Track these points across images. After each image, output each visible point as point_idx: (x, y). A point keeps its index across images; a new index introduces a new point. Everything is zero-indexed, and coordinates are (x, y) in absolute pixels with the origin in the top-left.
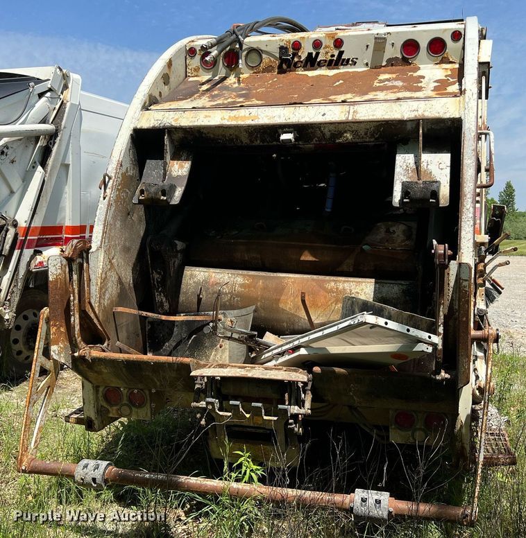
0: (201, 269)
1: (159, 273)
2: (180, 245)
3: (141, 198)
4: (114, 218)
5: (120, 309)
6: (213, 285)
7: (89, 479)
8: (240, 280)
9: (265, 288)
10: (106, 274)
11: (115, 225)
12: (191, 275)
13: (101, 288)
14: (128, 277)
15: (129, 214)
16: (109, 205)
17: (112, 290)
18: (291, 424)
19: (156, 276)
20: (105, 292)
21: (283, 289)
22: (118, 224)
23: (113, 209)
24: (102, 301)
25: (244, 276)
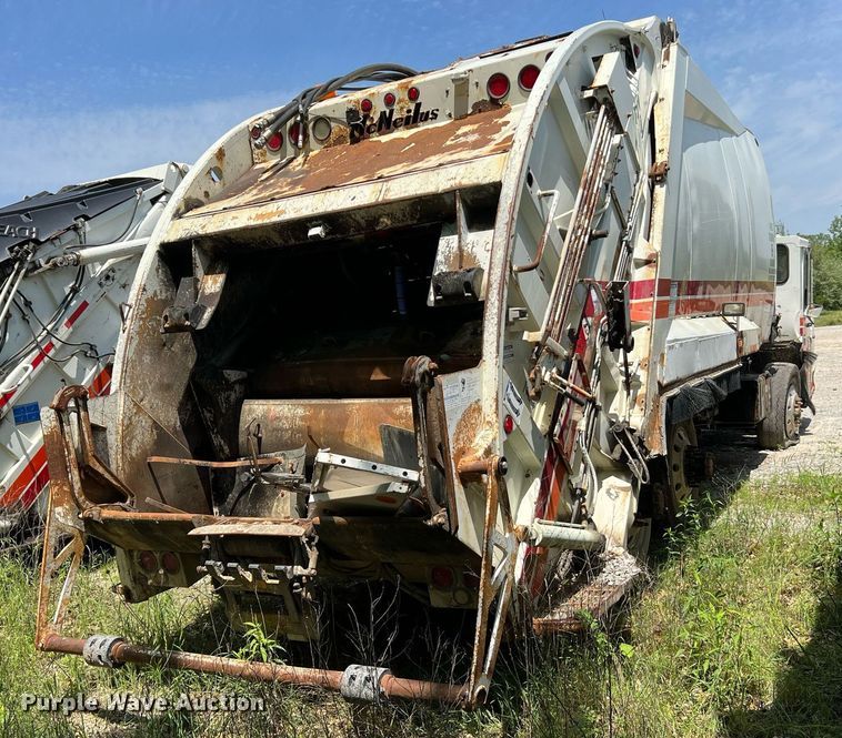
0: (261, 401)
1: (210, 411)
2: (233, 375)
3: (166, 325)
4: (139, 352)
5: (154, 459)
6: (272, 421)
7: (95, 657)
8: (300, 411)
9: (328, 419)
10: (130, 419)
11: (141, 361)
12: (250, 410)
13: (123, 438)
14: (171, 418)
15: (164, 345)
16: (130, 339)
17: (143, 437)
18: (297, 588)
19: (208, 415)
20: (131, 441)
21: (347, 419)
22: (147, 359)
23: (135, 343)
24: (127, 452)
25: (305, 406)
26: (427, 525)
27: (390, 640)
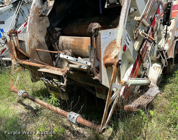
0: (64, 36)
1: (52, 38)
2: (57, 29)
3: (39, 15)
4: (33, 22)
5: (37, 49)
6: (66, 42)
8: (72, 40)
9: (78, 42)
10: (31, 39)
11: (34, 24)
12: (61, 38)
13: (29, 44)
14: (42, 39)
15: (41, 20)
16: (31, 18)
17: (35, 44)
18: (61, 88)
19: (51, 39)
20: (31, 45)
21: (83, 43)
22: (36, 24)
23: (32, 19)
24: (30, 47)
25: (73, 38)
26: (93, 79)
27: (82, 107)
